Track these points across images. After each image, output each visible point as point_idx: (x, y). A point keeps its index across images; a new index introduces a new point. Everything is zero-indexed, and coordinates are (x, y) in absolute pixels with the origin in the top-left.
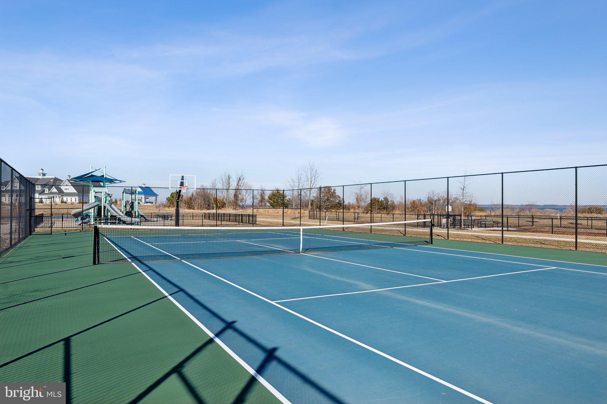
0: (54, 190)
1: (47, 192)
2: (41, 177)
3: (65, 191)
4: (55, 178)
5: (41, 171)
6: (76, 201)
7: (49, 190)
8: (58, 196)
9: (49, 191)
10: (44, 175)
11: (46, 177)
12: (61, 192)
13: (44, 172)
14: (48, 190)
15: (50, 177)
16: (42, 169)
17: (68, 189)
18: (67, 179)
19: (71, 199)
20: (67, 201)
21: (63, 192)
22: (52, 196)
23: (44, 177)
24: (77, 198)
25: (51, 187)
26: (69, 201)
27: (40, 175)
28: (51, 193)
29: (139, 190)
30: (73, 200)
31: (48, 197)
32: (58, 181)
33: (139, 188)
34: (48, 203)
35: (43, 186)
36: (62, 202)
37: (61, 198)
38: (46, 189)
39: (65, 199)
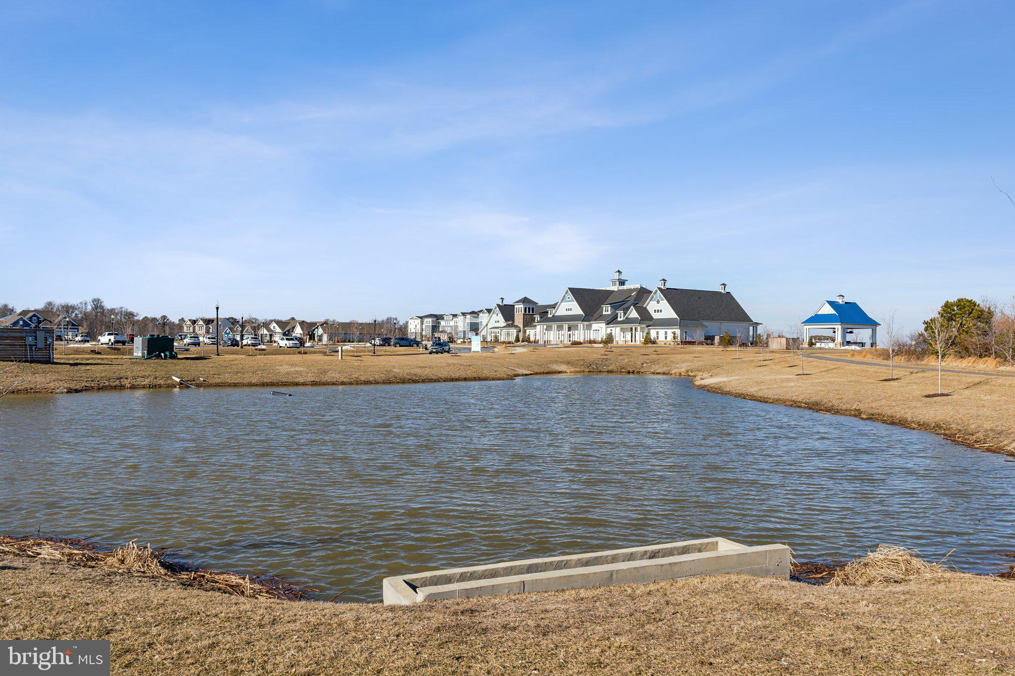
0: (633, 314)
1: (622, 319)
2: (615, 288)
3: (656, 316)
4: (641, 288)
5: (617, 276)
6: (666, 338)
7: (625, 314)
8: (639, 327)
9: (624, 316)
10: (622, 283)
11: (625, 287)
12: (646, 318)
13: (623, 277)
14: (622, 314)
15: (632, 287)
16: (619, 271)
17: (661, 311)
18: (658, 288)
19: (666, 333)
21: (650, 318)
22: (629, 326)
23: (621, 288)
24: (678, 332)
25: (628, 308)
26: (662, 338)
27: (614, 284)
28: (628, 321)
29: (828, 310)
30: (670, 336)
31: (622, 330)
32: (643, 293)
33: (827, 305)
34: (621, 343)
35: (616, 306)
36: (648, 341)
37: (646, 331)
38: (620, 313)
39: (653, 334)
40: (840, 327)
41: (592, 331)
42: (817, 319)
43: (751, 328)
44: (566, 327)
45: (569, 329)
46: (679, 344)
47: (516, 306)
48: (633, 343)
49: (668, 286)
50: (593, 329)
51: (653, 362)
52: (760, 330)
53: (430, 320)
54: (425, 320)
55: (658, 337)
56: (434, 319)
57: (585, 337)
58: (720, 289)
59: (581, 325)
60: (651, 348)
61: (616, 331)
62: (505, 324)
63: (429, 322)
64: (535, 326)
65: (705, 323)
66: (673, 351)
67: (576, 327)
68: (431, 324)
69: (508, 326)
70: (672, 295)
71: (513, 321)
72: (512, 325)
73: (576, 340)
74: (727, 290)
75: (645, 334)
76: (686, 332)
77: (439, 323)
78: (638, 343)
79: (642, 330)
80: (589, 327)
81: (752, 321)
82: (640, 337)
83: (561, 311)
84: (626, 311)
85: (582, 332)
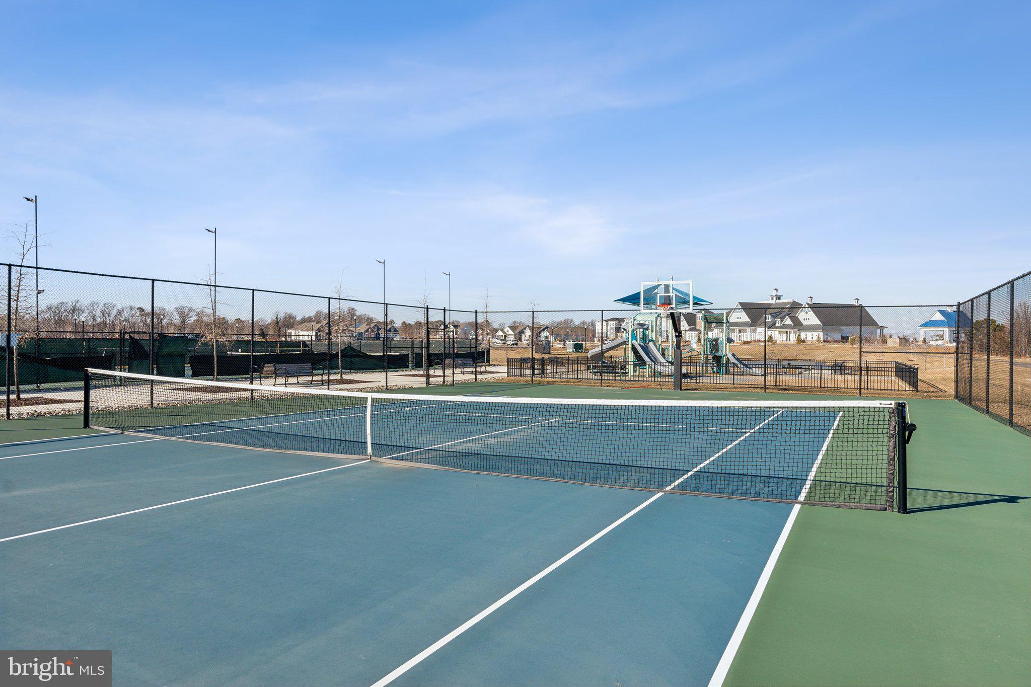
0: (788, 321)
1: (779, 325)
2: (773, 302)
3: (805, 323)
4: (794, 301)
5: (774, 293)
6: (812, 338)
7: (782, 321)
8: (792, 331)
9: (781, 323)
10: (779, 298)
11: (781, 301)
12: (797, 324)
13: (779, 294)
14: (780, 321)
15: (787, 301)
16: (776, 289)
17: (809, 319)
18: (807, 303)
19: (812, 334)
20: (806, 339)
21: (801, 324)
22: (785, 330)
23: (778, 301)
24: (821, 334)
25: (784, 317)
26: (809, 338)
27: (772, 298)
28: (784, 326)
29: (939, 317)
30: (815, 338)
31: (780, 333)
32: (795, 306)
33: (938, 313)
34: (779, 342)
35: (774, 316)
36: (800, 341)
37: (798, 333)
38: (778, 321)
39: (803, 336)
40: (947, 329)
41: (757, 334)
42: (930, 324)
43: (878, 331)
44: (737, 330)
45: (740, 332)
46: (822, 343)
47: (697, 315)
48: (788, 342)
49: (814, 301)
50: (757, 332)
51: (804, 354)
52: (885, 331)
53: (614, 322)
54: (610, 323)
55: (806, 338)
56: (617, 322)
57: (751, 338)
58: (855, 303)
59: (749, 329)
60: (802, 345)
61: (775, 334)
62: (688, 328)
63: (613, 324)
64: (713, 330)
65: (842, 328)
66: (817, 348)
67: (745, 331)
68: (614, 326)
69: (690, 329)
70: (816, 308)
71: (695, 325)
72: (694, 329)
73: (745, 339)
74: (859, 303)
75: (797, 336)
76: (827, 335)
77: (621, 325)
78: (792, 342)
79: (795, 333)
80: (755, 331)
81: (878, 325)
82: (793, 338)
83: (733, 318)
84: (782, 319)
85: (749, 334)
